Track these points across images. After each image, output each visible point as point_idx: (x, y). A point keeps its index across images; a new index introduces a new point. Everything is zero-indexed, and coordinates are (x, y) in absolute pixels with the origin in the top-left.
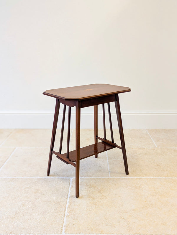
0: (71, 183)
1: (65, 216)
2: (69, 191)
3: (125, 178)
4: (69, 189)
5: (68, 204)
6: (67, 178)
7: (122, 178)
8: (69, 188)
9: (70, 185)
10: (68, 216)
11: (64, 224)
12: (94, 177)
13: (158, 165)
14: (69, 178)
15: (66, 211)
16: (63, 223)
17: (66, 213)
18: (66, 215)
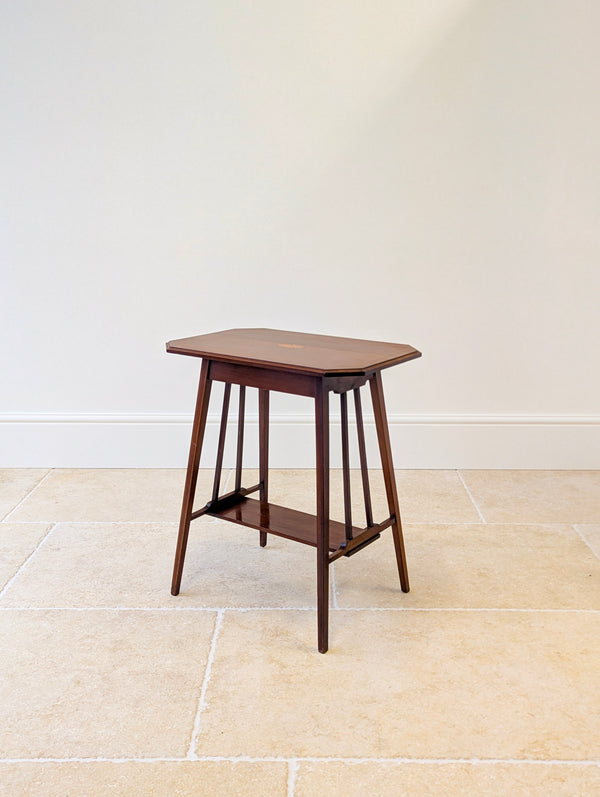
0: (218, 623)
1: (199, 713)
2: (214, 645)
3: (381, 610)
4: (214, 641)
5: (208, 679)
6: (209, 609)
7: (373, 609)
8: (211, 638)
9: (217, 631)
10: (207, 711)
11: (194, 733)
12: (289, 608)
13: (480, 575)
14: (214, 610)
15: (202, 699)
16: (193, 729)
17: (203, 705)
18: (200, 708)
